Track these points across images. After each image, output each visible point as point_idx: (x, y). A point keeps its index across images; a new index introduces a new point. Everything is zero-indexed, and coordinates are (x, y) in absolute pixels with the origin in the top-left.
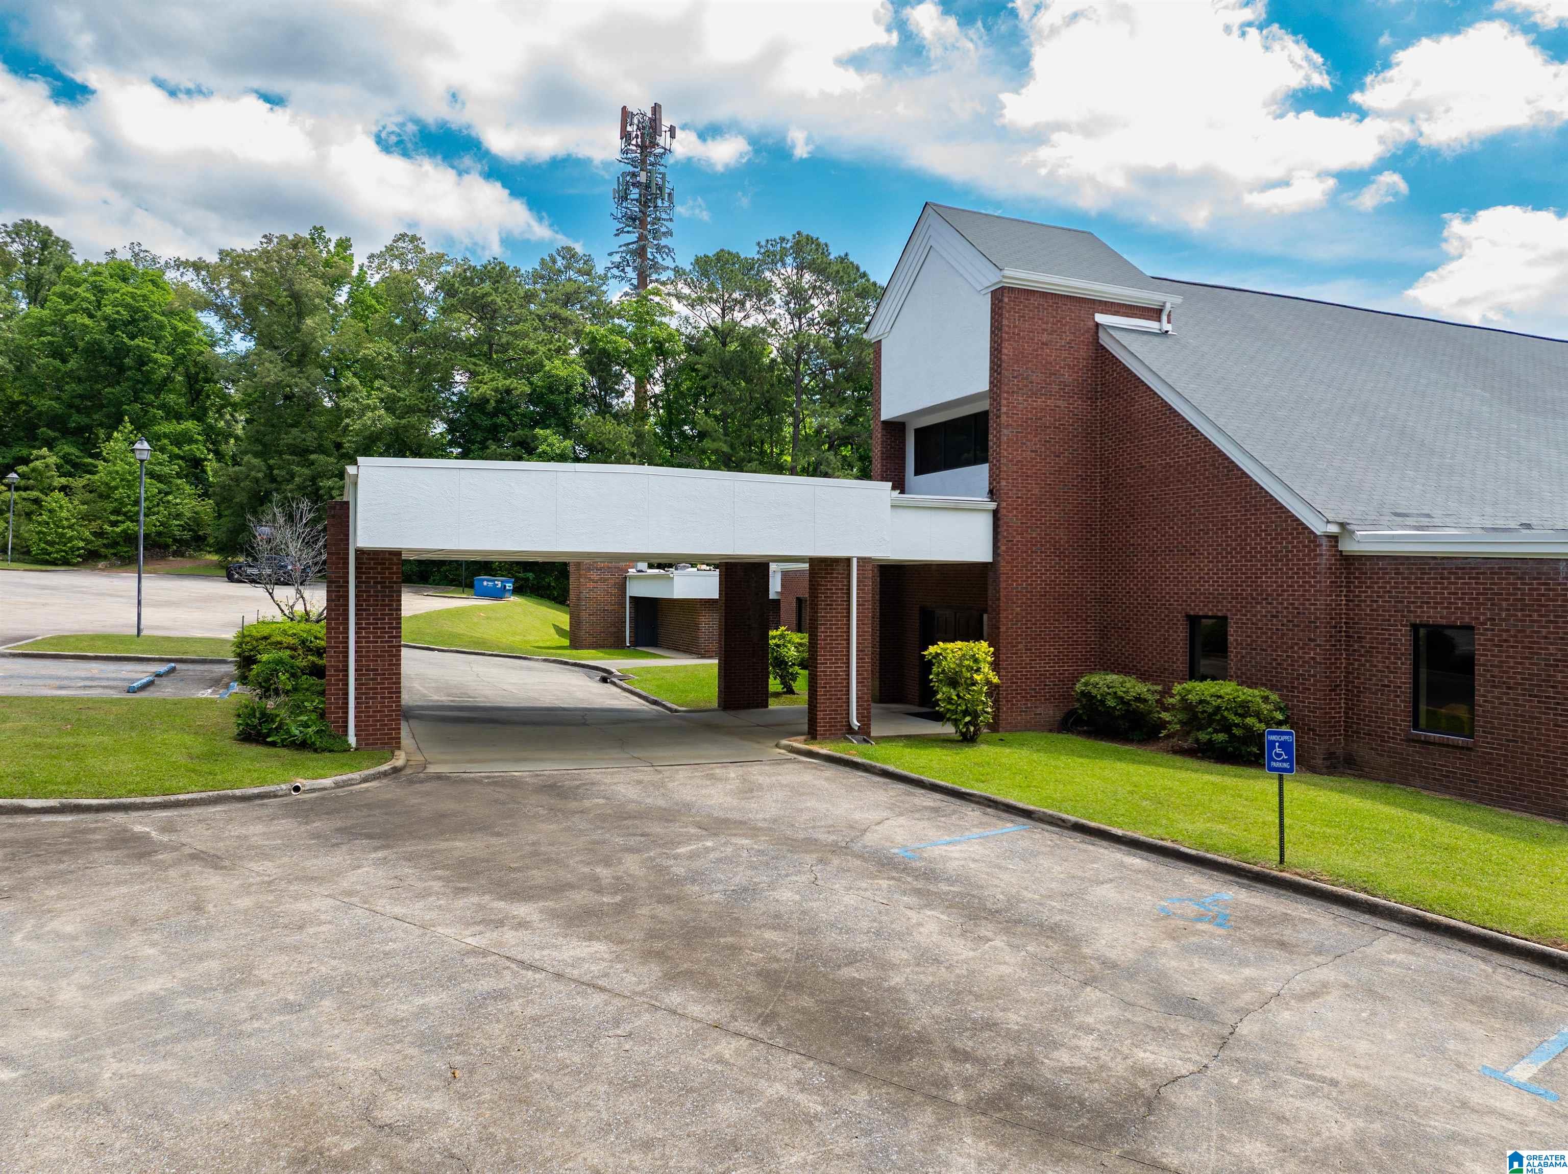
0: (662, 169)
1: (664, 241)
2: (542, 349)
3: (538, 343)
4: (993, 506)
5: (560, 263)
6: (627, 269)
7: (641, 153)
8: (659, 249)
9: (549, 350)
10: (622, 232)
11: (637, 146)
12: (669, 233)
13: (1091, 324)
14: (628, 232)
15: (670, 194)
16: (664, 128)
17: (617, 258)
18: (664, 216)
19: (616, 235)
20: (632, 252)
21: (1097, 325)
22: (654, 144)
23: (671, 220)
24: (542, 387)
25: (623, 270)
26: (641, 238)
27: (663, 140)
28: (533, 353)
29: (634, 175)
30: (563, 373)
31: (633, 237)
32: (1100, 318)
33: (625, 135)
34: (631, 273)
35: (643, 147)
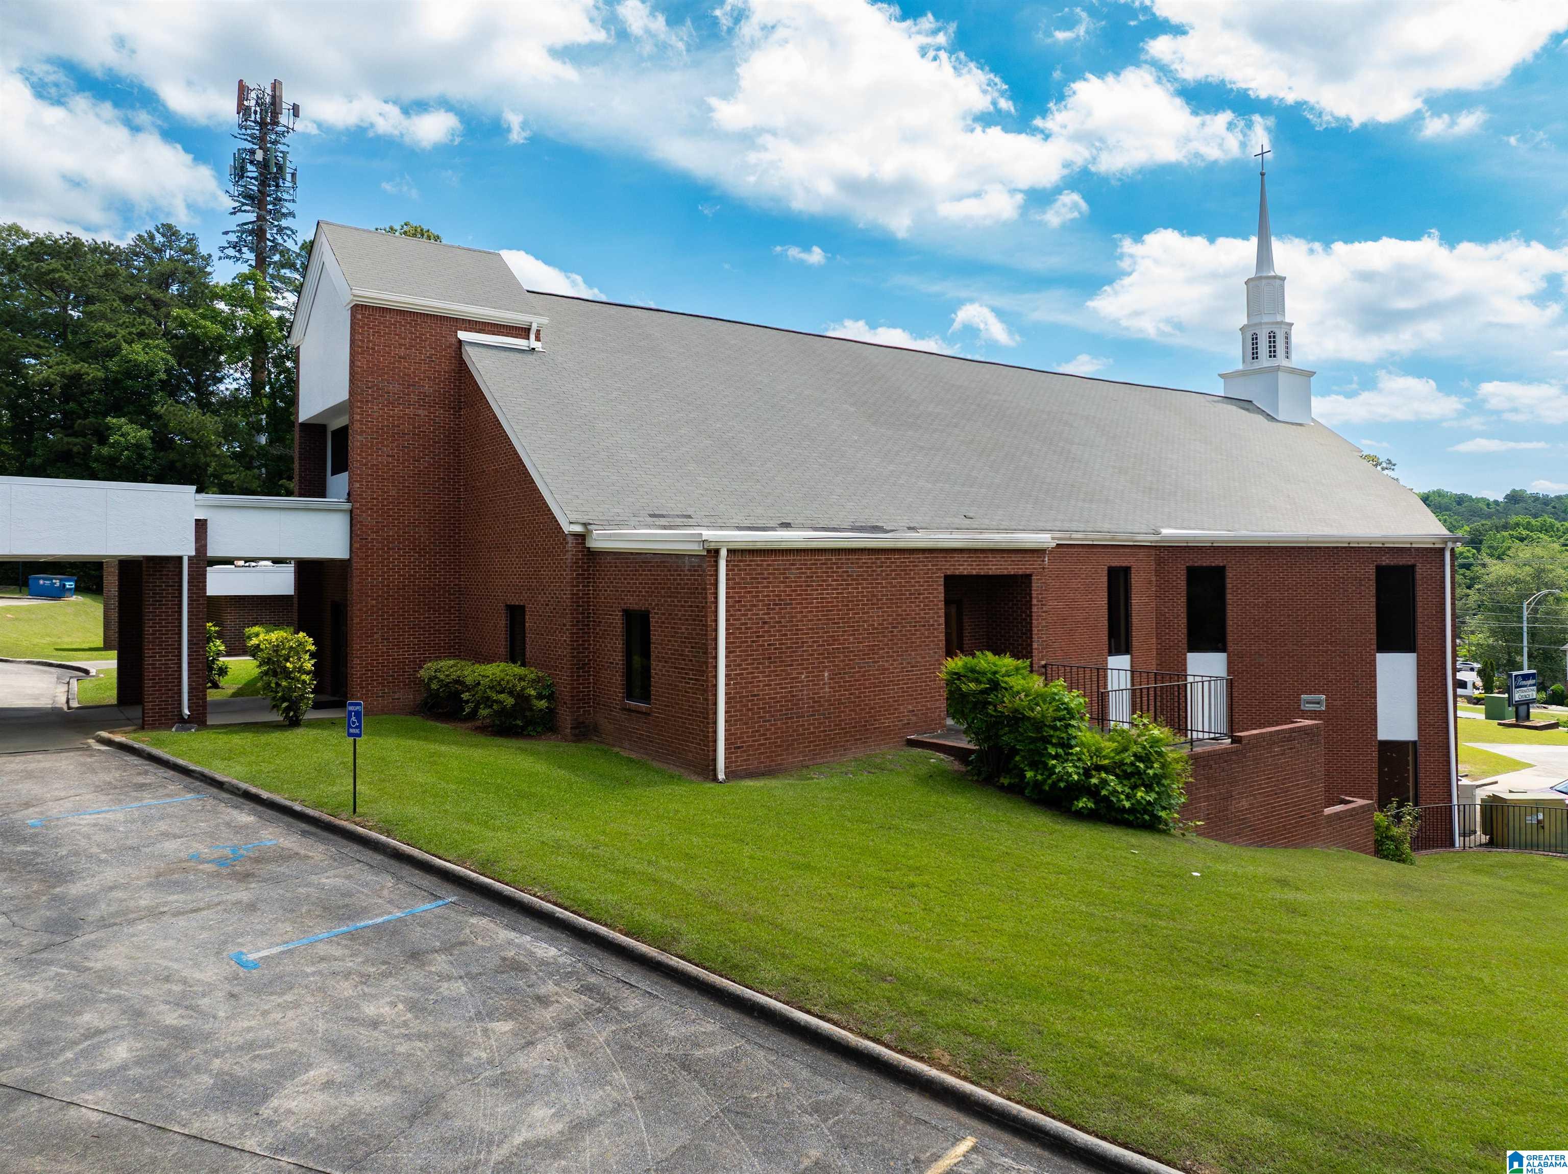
0: (281, 147)
1: (284, 223)
2: (122, 332)
3: (119, 325)
4: (348, 506)
5: (159, 239)
6: (245, 250)
7: (260, 130)
8: (280, 230)
9: (130, 333)
10: (240, 211)
11: (255, 122)
12: (292, 214)
13: (454, 340)
14: (245, 211)
15: (293, 175)
16: (284, 106)
17: (233, 238)
18: (286, 196)
19: (232, 213)
20: (251, 232)
21: (460, 341)
22: (275, 123)
23: (293, 201)
24: (118, 372)
25: (240, 251)
26: (260, 218)
27: (284, 119)
28: (110, 336)
29: (253, 152)
30: (142, 358)
31: (252, 217)
32: (462, 335)
33: (243, 110)
34: (250, 256)
35: (262, 124)
